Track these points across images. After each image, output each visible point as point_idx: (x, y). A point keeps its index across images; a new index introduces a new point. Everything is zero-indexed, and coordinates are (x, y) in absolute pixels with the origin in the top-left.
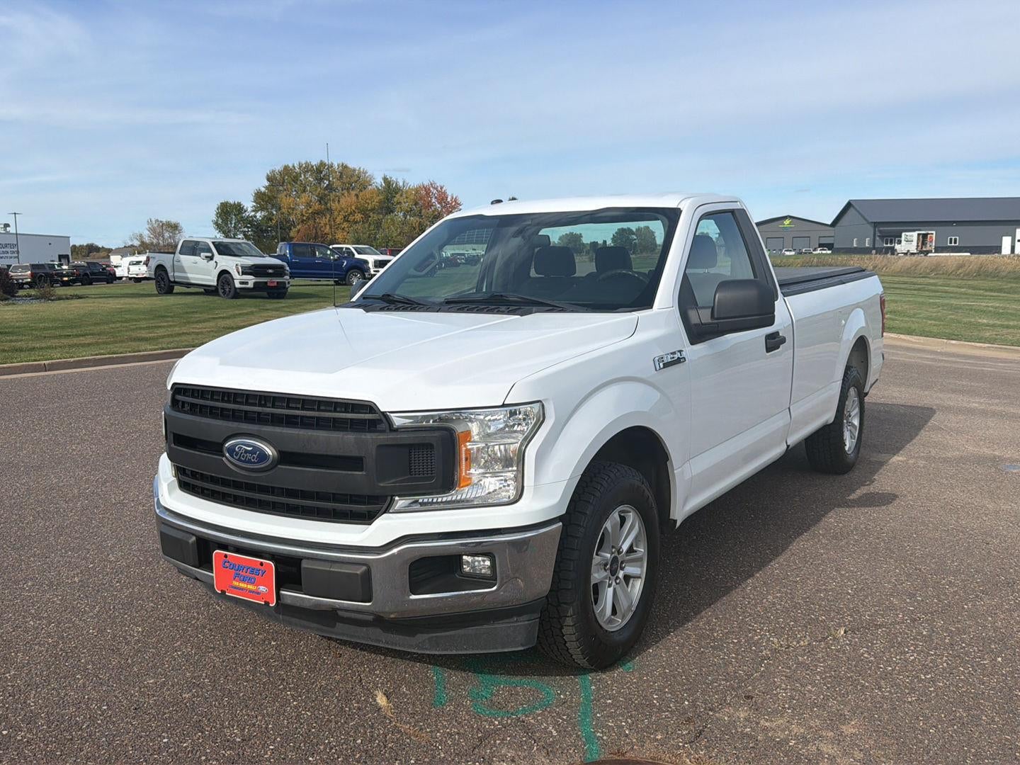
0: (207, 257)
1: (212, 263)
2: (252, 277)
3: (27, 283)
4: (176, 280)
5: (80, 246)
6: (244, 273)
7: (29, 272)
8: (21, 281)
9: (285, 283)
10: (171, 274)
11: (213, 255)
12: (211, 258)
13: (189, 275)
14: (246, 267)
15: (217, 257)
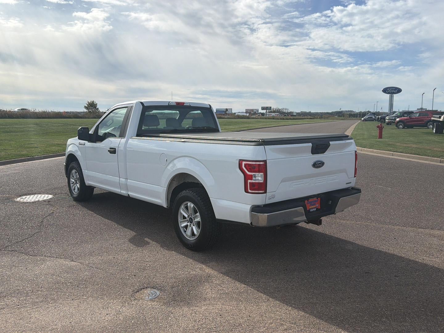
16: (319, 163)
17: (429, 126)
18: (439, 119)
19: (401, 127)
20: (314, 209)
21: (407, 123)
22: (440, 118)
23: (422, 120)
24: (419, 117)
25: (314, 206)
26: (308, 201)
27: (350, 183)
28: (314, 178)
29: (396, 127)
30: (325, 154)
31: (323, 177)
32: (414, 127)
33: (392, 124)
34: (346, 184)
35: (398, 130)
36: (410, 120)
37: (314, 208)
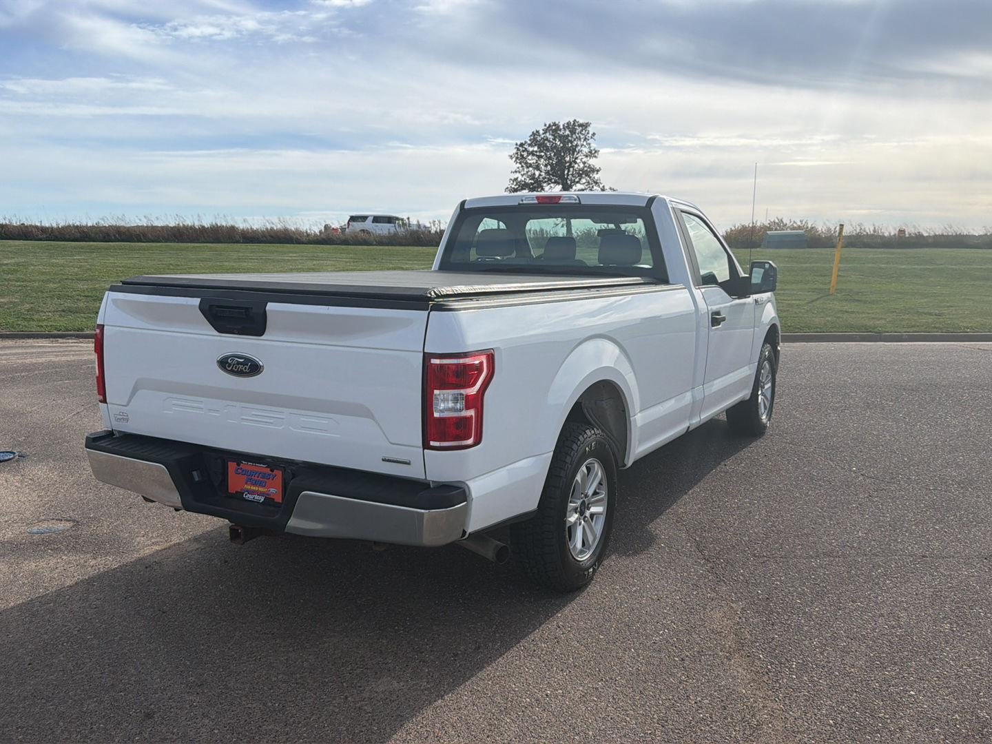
16: (239, 363)
20: (257, 497)
25: (261, 489)
26: (238, 465)
27: (408, 463)
28: (238, 404)
30: (262, 337)
31: (273, 408)
34: (383, 460)
37: (260, 494)
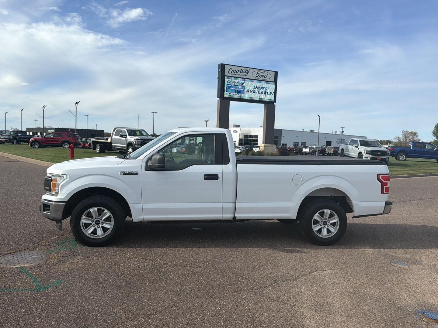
0: (355, 146)
1: (357, 148)
2: (370, 155)
3: (332, 154)
4: (347, 155)
5: (383, 141)
6: (367, 154)
7: (333, 150)
8: (329, 153)
9: (386, 159)
10: (345, 152)
11: (358, 146)
12: (357, 147)
13: (350, 153)
14: (368, 151)
15: (360, 146)
17: (64, 146)
18: (107, 141)
19: (36, 146)
21: (43, 142)
22: (107, 139)
23: (58, 141)
24: (54, 138)
29: (31, 147)
32: (46, 147)
33: (5, 143)
35: (33, 149)
36: (44, 140)
